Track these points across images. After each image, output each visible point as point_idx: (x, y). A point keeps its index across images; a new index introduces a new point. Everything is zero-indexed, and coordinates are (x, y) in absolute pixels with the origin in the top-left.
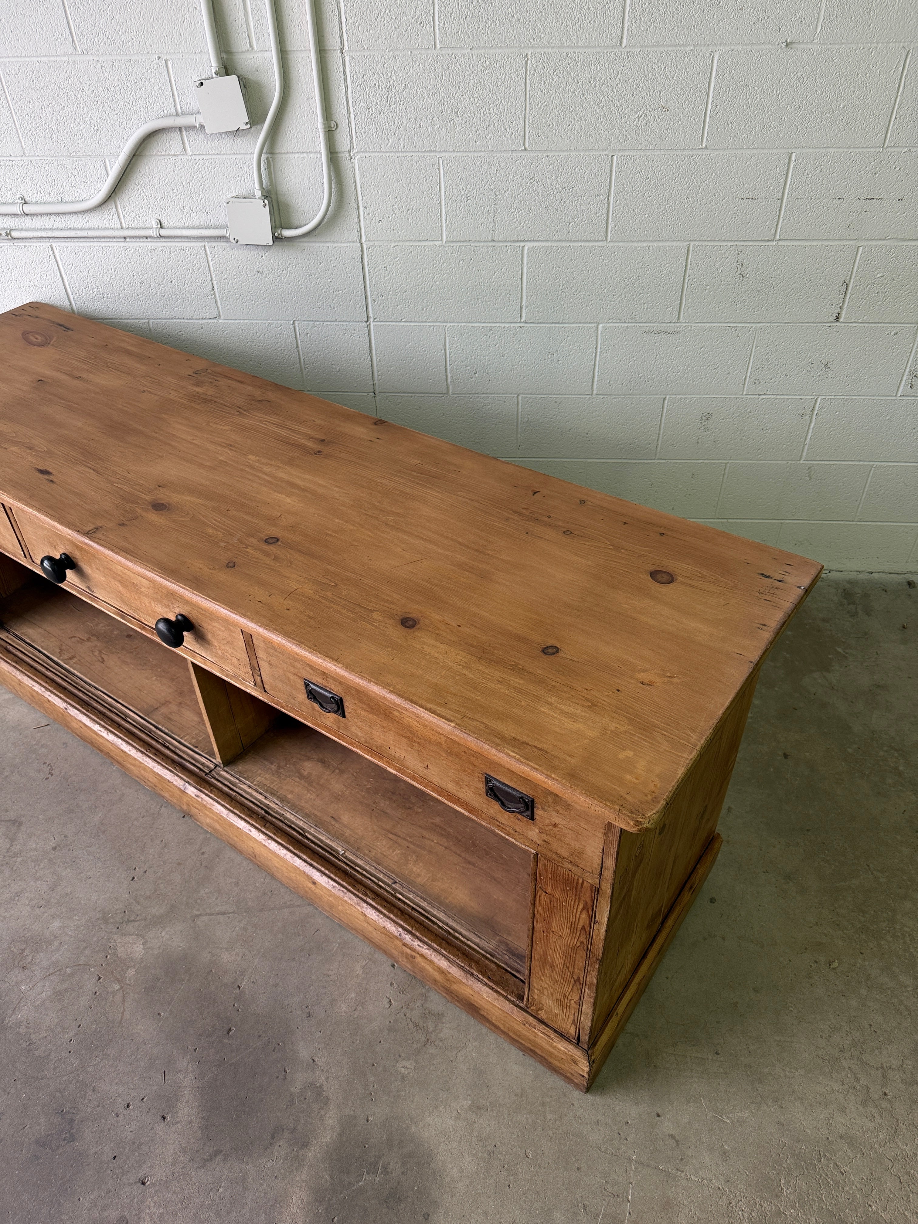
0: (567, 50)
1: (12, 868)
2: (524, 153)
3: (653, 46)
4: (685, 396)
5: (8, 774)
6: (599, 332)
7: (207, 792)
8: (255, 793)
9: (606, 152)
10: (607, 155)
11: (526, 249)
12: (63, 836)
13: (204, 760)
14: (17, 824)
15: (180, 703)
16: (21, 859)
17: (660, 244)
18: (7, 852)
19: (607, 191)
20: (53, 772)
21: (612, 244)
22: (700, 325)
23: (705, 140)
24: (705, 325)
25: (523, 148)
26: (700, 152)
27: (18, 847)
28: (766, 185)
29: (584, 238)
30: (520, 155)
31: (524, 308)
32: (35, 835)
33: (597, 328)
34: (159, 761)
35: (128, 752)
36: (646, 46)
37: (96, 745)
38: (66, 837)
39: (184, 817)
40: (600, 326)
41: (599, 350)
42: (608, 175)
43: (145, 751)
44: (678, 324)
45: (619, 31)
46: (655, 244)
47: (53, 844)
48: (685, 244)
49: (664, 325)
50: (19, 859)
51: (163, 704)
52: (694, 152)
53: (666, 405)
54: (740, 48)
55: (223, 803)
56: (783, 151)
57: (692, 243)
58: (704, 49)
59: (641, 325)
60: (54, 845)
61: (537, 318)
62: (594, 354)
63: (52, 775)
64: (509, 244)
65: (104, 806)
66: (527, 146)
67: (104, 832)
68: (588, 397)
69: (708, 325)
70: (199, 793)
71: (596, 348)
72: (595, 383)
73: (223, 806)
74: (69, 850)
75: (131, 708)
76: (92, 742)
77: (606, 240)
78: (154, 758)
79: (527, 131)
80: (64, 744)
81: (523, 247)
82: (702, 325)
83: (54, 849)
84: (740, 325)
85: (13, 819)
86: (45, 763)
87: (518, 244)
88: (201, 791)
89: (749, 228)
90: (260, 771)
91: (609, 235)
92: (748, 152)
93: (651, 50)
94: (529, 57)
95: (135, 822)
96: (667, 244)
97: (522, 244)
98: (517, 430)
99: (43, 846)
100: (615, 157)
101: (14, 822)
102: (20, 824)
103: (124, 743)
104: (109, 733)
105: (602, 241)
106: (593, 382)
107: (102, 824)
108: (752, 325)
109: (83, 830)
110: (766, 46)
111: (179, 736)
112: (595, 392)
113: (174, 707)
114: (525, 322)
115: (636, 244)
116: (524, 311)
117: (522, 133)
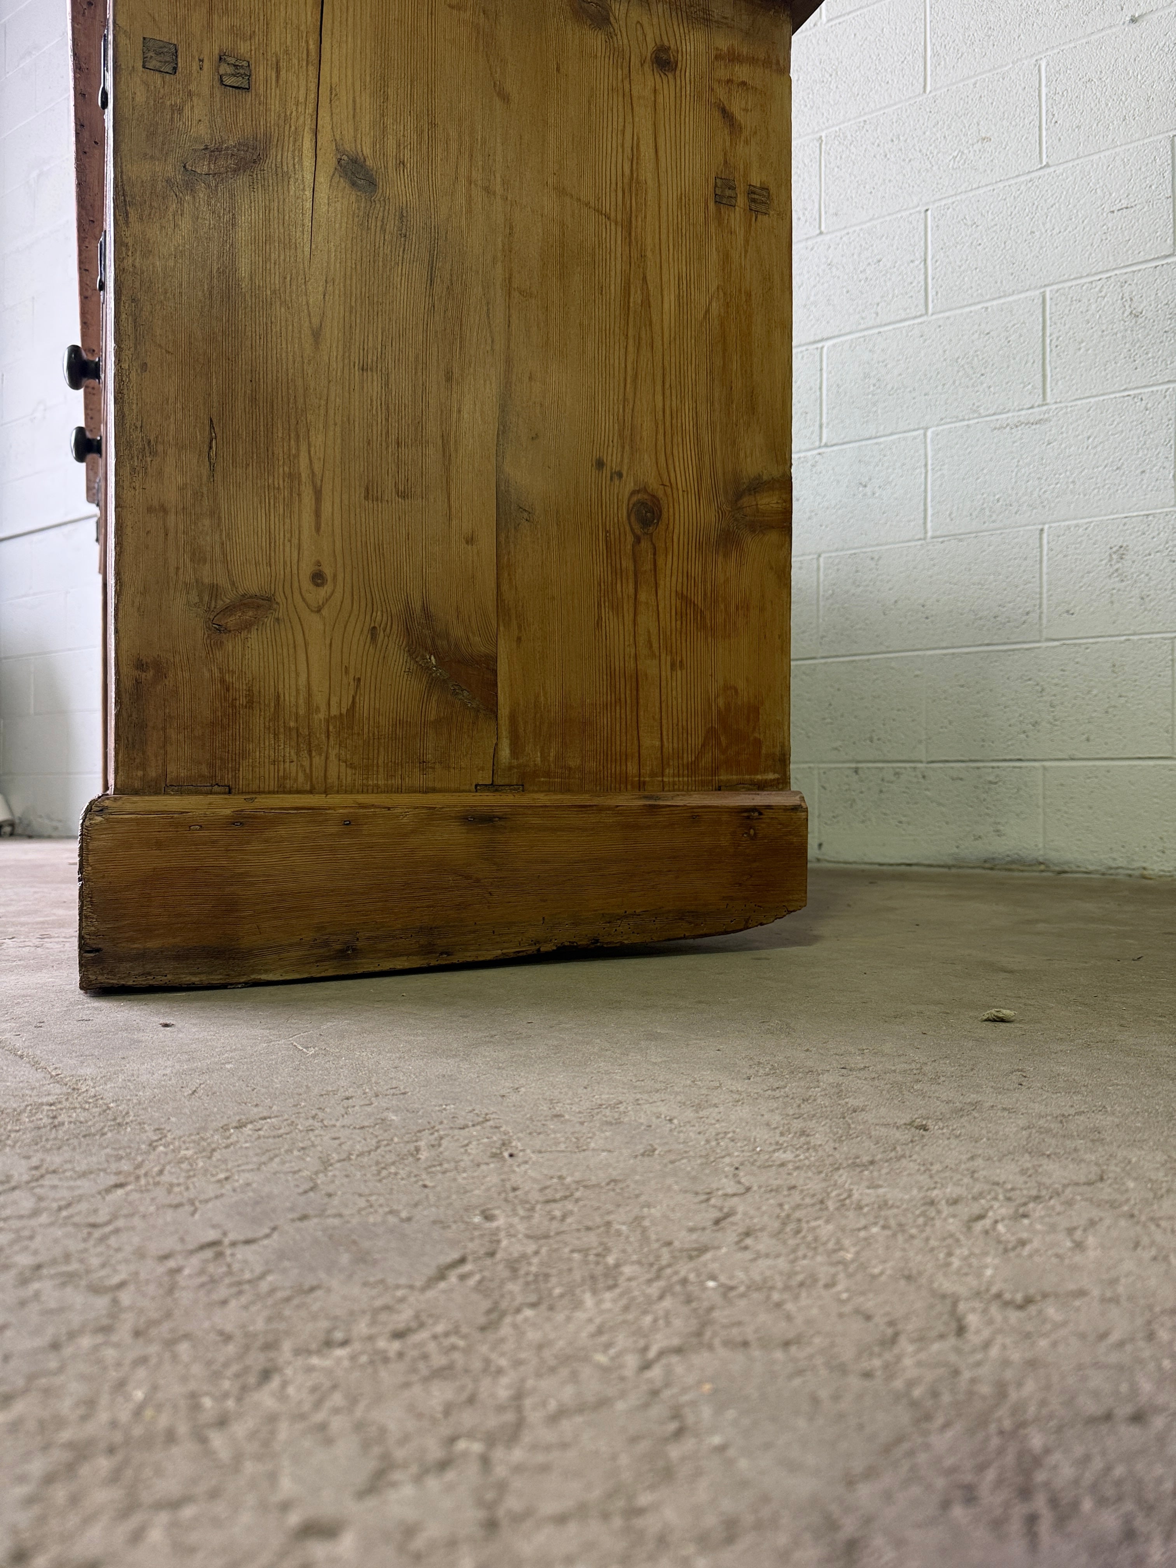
0: (865, 118)
2: (819, 239)
3: (963, 80)
4: (1075, 522)
6: (929, 441)
9: (918, 209)
10: (919, 212)
11: (825, 350)
17: (1002, 301)
19: (922, 254)
21: (934, 317)
22: (1079, 402)
23: (1044, 156)
24: (1088, 400)
25: (818, 232)
26: (1041, 173)
28: (1144, 185)
29: (898, 318)
30: (814, 241)
31: (825, 425)
33: (925, 435)
36: (954, 84)
40: (929, 433)
41: (929, 467)
42: (923, 233)
44: (1045, 408)
45: (921, 80)
46: (995, 303)
48: (1037, 292)
49: (1023, 412)
52: (1033, 175)
53: (1045, 541)
54: (1072, 45)
56: (1161, 137)
57: (1048, 289)
58: (1026, 62)
59: (988, 419)
61: (842, 436)
62: (923, 476)
64: (804, 348)
66: (823, 228)
68: (920, 542)
69: (1092, 400)
71: (926, 465)
72: (929, 518)
77: (927, 313)
79: (823, 213)
81: (822, 348)
82: (1084, 401)
84: (1146, 390)
87: (815, 346)
89: (1130, 247)
91: (930, 306)
92: (1108, 153)
93: (961, 85)
94: (823, 138)
96: (1010, 299)
97: (820, 345)
98: (818, 611)
100: (929, 213)
105: (921, 316)
106: (925, 518)
108: (1166, 386)
110: (1109, 31)
112: (929, 534)
114: (826, 446)
115: (967, 309)
116: (825, 431)
117: (817, 217)
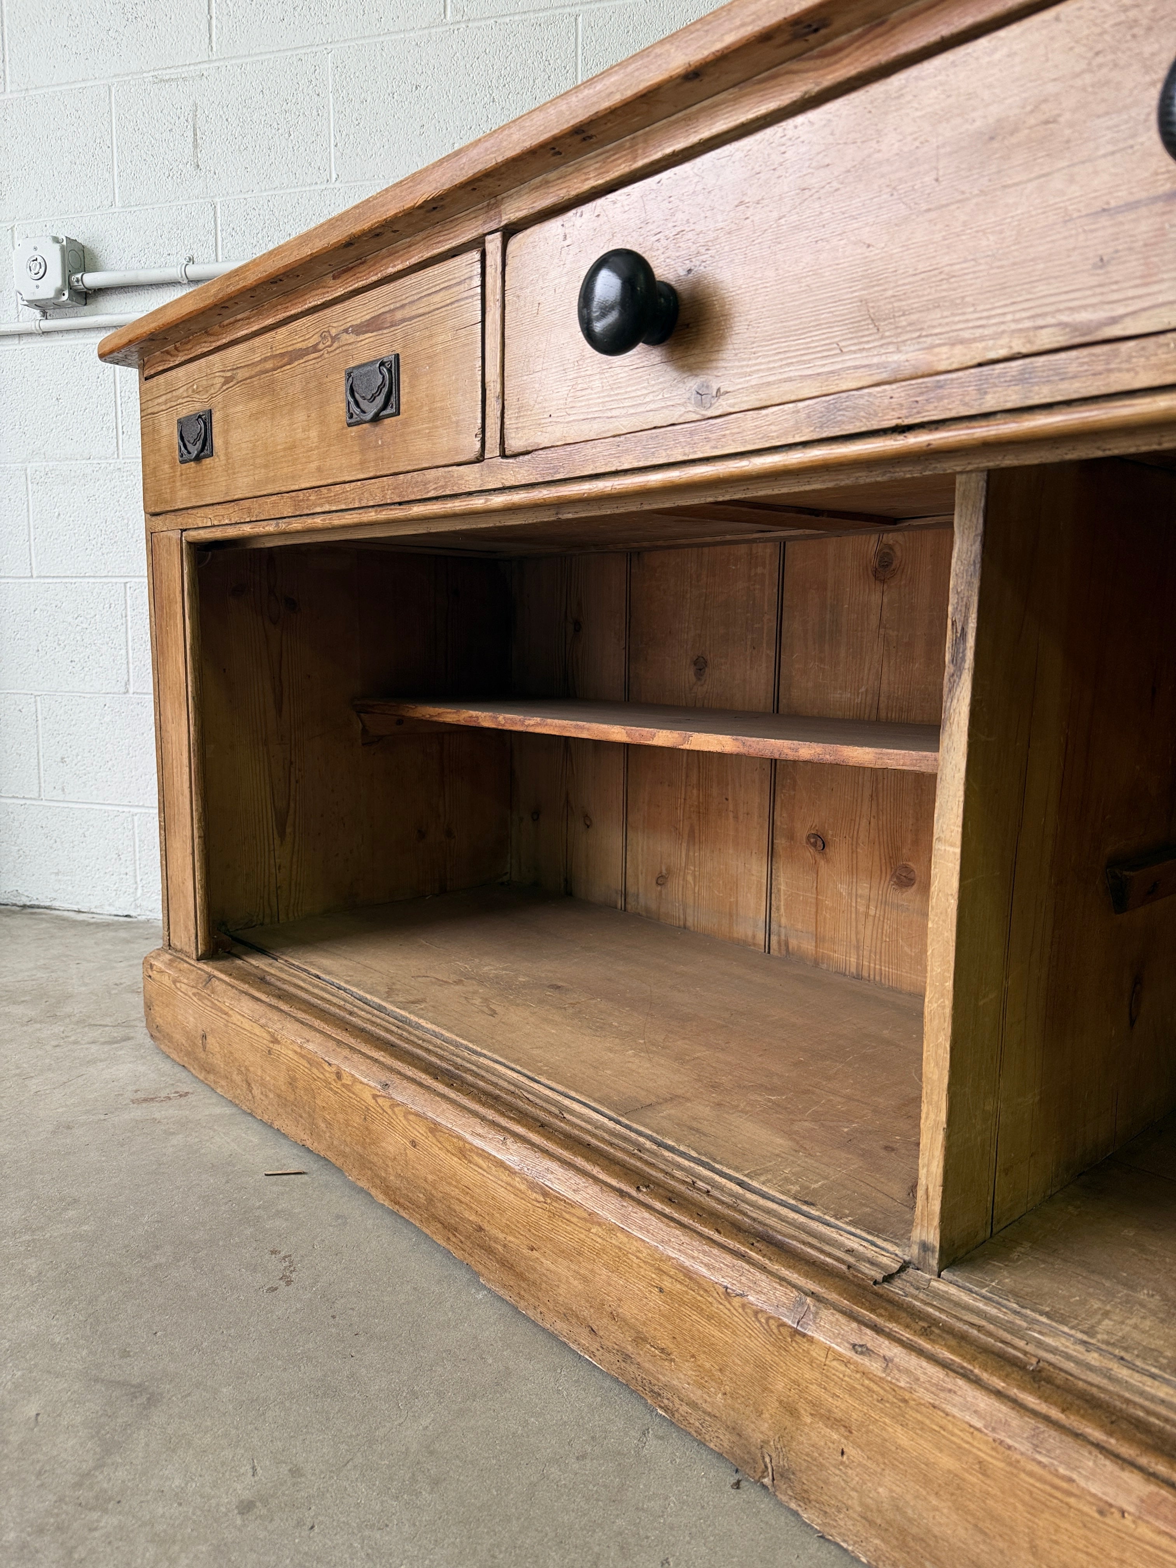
1: (70, 1553)
5: (163, 1260)
7: (906, 1335)
8: (1124, 1373)
12: (284, 1469)
13: (853, 1243)
14: (143, 1399)
15: (719, 1104)
16: (115, 1521)
18: (78, 1485)
20: (294, 1275)
27: (121, 1474)
32: (189, 1444)
34: (685, 1220)
35: (570, 1195)
37: (440, 1209)
38: (296, 1472)
39: (737, 1485)
43: (634, 1193)
47: (243, 1489)
50: (109, 1522)
51: (666, 1100)
55: (1000, 1385)
60: (247, 1495)
63: (289, 1283)
65: (440, 1394)
67: (436, 1482)
70: (869, 1337)
73: (999, 1394)
74: (299, 1524)
75: (573, 1094)
76: (430, 1200)
78: (667, 1210)
80: (338, 1217)
83: (246, 1507)
85: (136, 1381)
86: (273, 1252)
88: (877, 1329)
90: (1096, 1305)
95: (554, 1472)
99: (208, 1490)
101: (134, 1390)
102: (153, 1400)
103: (554, 1166)
104: (509, 1141)
107: (431, 1453)
109: (359, 1459)
111: (737, 1169)
113: (703, 1110)
